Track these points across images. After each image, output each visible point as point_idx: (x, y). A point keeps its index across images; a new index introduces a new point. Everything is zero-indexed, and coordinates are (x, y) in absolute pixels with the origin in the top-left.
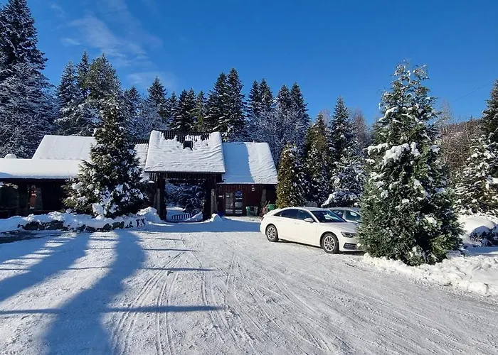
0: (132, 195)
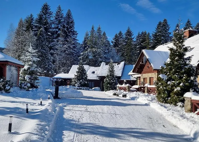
0: (84, 82)
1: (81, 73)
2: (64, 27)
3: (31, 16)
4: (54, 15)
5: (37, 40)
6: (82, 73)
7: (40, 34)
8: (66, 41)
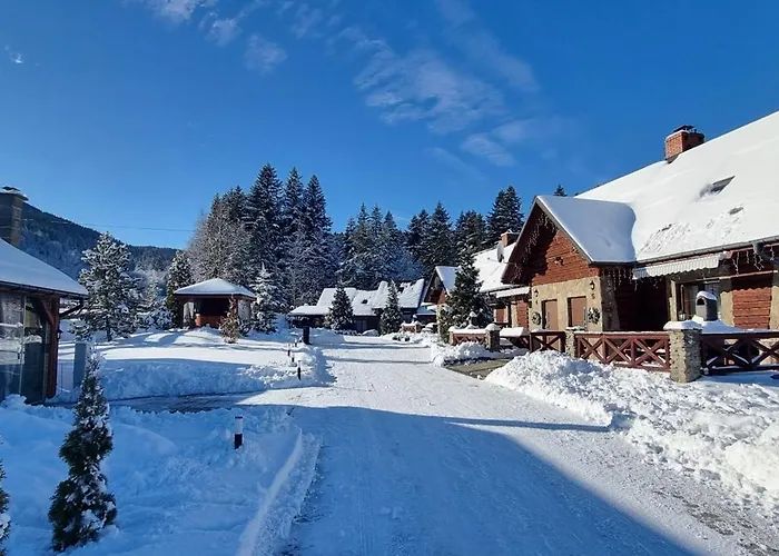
0: (347, 321)
1: (340, 304)
2: (304, 210)
3: (239, 189)
4: (285, 187)
5: (252, 240)
6: (342, 303)
7: (259, 229)
8: (310, 238)
